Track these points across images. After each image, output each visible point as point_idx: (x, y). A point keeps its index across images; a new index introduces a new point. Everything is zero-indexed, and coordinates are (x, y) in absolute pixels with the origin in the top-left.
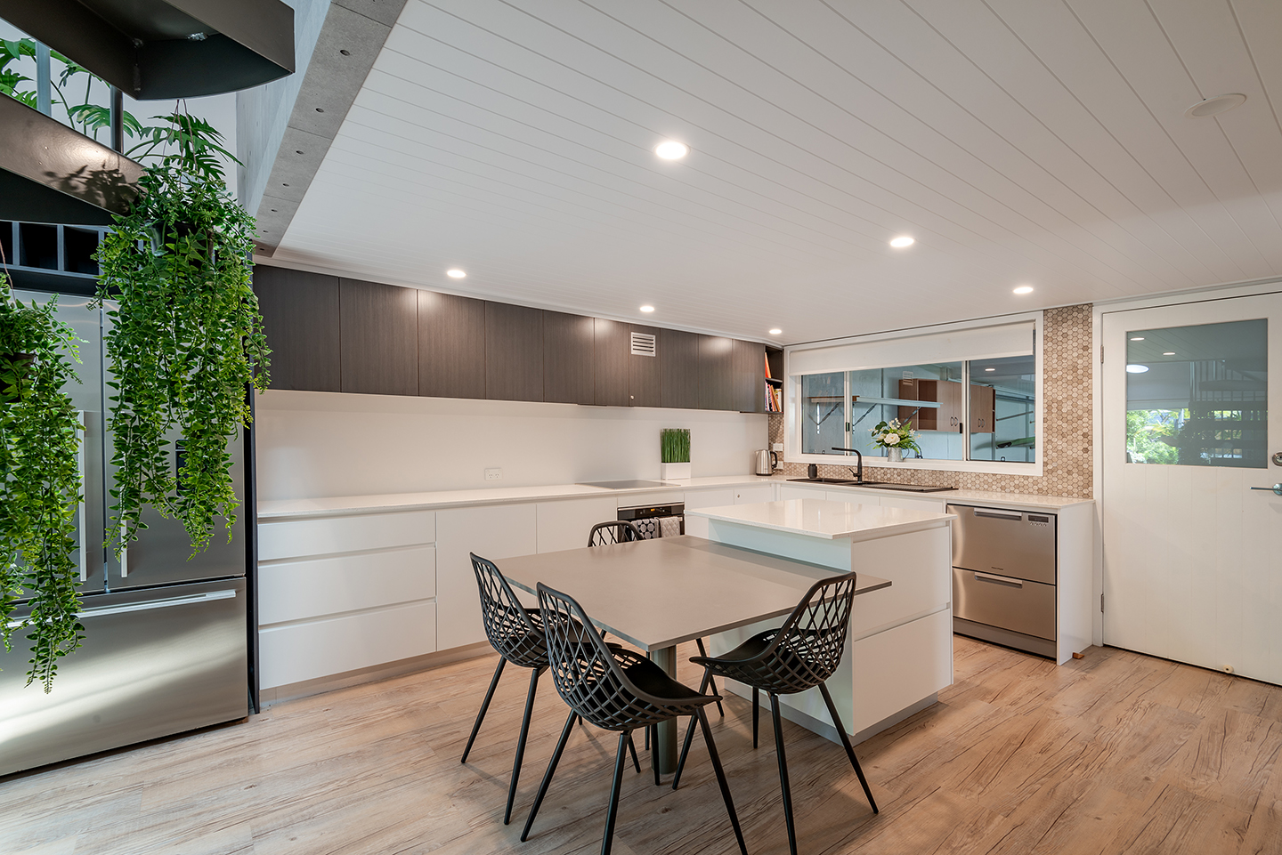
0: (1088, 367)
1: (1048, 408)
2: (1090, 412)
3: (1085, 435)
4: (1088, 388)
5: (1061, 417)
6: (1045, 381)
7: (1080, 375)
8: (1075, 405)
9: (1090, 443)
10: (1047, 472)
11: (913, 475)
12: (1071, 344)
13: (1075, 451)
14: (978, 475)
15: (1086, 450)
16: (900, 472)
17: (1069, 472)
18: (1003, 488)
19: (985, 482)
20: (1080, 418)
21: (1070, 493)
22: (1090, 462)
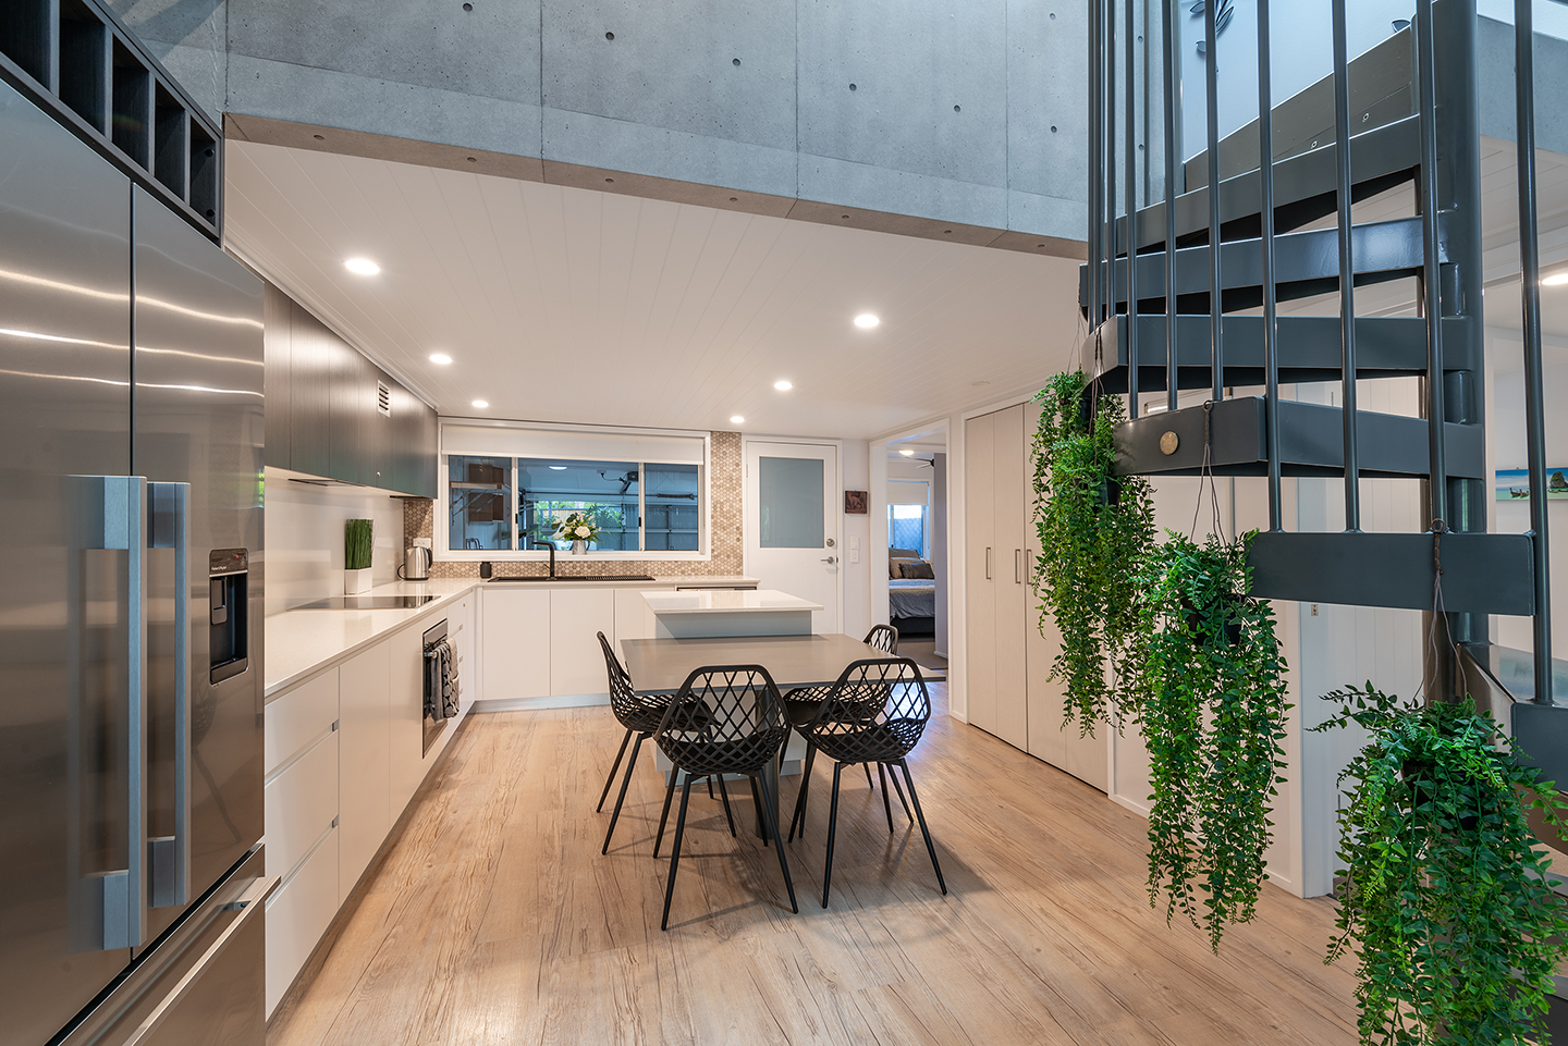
0: (739, 479)
1: (715, 507)
2: (740, 511)
3: (738, 528)
4: (738, 494)
5: (723, 514)
6: (712, 486)
7: (734, 484)
8: (731, 506)
9: (741, 534)
10: (714, 557)
11: (604, 567)
12: (729, 461)
13: (732, 540)
14: (663, 563)
15: (738, 540)
16: (591, 564)
17: (728, 556)
18: (683, 572)
19: (669, 568)
20: (734, 516)
21: (729, 572)
22: (740, 548)
